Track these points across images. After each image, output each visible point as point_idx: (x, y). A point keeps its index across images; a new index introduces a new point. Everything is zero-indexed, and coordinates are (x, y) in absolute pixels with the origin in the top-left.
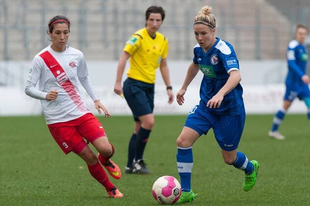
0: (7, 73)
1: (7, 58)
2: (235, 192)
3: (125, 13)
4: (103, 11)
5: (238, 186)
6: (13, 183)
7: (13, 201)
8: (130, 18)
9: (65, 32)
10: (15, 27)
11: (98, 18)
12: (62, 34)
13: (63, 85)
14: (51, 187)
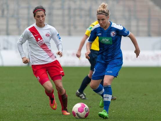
0: (8, 42)
1: (8, 34)
2: (135, 110)
3: (75, 9)
4: (62, 8)
5: (137, 107)
6: (10, 104)
7: (10, 114)
8: (77, 12)
9: (42, 16)
10: (13, 16)
11: (60, 12)
12: (41, 17)
13: (41, 46)
14: (32, 106)
